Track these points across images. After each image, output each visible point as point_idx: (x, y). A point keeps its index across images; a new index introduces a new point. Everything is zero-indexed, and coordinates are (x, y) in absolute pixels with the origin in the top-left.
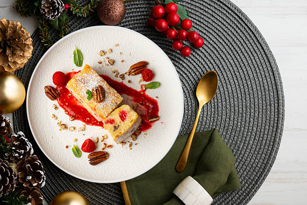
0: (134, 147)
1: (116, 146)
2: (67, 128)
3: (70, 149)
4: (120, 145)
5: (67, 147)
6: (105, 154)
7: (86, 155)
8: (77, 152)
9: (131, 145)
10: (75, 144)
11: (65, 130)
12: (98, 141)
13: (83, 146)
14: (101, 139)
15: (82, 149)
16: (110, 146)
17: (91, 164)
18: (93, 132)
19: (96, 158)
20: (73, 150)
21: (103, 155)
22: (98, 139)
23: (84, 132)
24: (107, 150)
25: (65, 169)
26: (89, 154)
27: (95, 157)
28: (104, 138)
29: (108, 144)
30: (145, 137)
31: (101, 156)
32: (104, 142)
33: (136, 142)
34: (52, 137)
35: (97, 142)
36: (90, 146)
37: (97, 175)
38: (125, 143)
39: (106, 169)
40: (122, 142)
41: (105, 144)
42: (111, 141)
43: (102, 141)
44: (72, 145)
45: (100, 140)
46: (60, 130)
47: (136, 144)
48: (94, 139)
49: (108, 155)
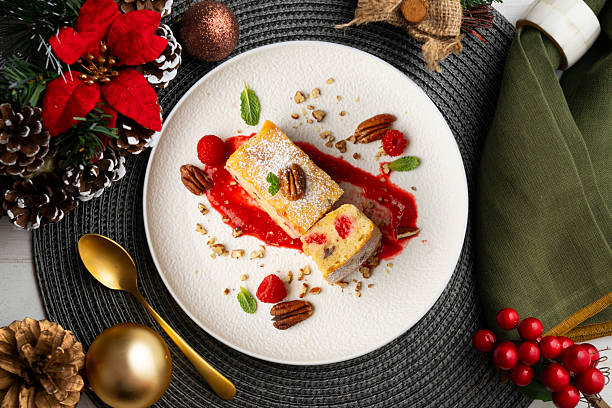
0: (365, 291)
1: (329, 291)
2: (227, 252)
3: (234, 295)
4: (338, 287)
5: (227, 291)
6: (305, 306)
7: (266, 309)
8: (248, 304)
9: (359, 288)
10: (244, 284)
11: (223, 257)
12: (291, 279)
13: (261, 289)
14: (297, 275)
15: (258, 295)
16: (317, 290)
17: (278, 327)
18: (281, 261)
19: (288, 315)
20: (239, 297)
21: (301, 308)
22: (291, 275)
23: (262, 261)
24: (311, 298)
25: (224, 337)
26: (272, 305)
27: (285, 311)
28: (304, 273)
29: (313, 286)
30: (388, 272)
31: (297, 310)
32: (303, 282)
33: (370, 281)
34: (197, 272)
35: (290, 282)
36: (274, 289)
37: (290, 350)
38: (348, 283)
39: (308, 337)
40: (341, 282)
41: (306, 285)
42: (318, 278)
43: (300, 280)
44: (238, 287)
45: (296, 278)
46: (213, 256)
47: (370, 286)
48: (284, 276)
49: (313, 309)
